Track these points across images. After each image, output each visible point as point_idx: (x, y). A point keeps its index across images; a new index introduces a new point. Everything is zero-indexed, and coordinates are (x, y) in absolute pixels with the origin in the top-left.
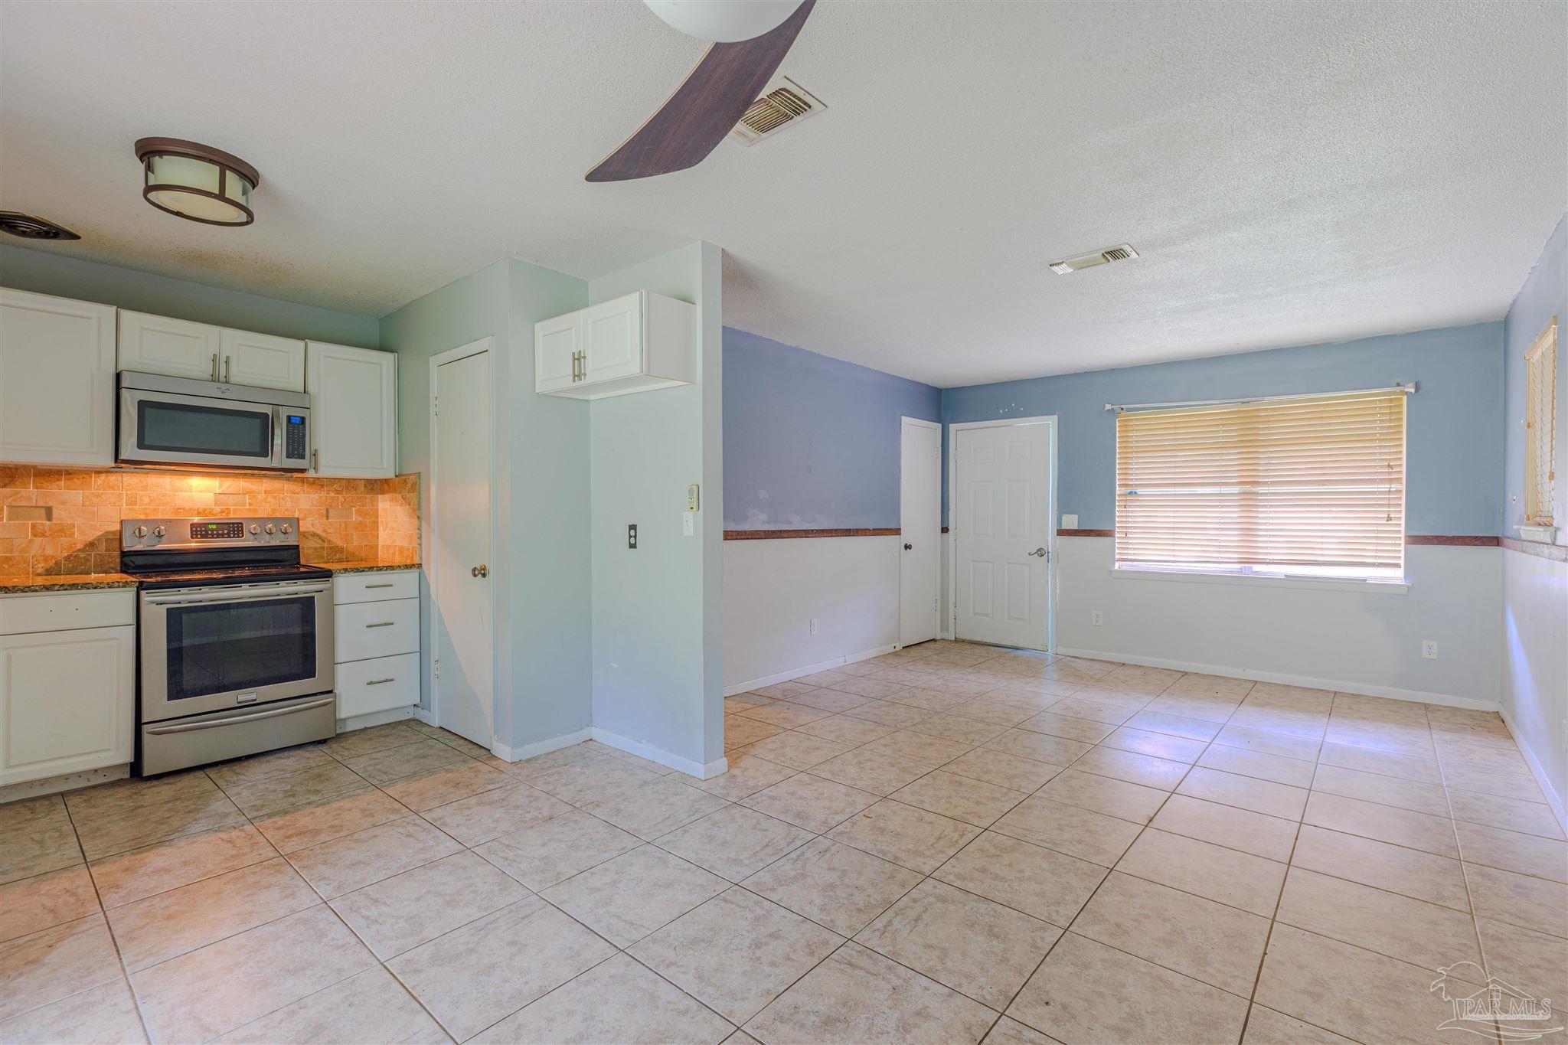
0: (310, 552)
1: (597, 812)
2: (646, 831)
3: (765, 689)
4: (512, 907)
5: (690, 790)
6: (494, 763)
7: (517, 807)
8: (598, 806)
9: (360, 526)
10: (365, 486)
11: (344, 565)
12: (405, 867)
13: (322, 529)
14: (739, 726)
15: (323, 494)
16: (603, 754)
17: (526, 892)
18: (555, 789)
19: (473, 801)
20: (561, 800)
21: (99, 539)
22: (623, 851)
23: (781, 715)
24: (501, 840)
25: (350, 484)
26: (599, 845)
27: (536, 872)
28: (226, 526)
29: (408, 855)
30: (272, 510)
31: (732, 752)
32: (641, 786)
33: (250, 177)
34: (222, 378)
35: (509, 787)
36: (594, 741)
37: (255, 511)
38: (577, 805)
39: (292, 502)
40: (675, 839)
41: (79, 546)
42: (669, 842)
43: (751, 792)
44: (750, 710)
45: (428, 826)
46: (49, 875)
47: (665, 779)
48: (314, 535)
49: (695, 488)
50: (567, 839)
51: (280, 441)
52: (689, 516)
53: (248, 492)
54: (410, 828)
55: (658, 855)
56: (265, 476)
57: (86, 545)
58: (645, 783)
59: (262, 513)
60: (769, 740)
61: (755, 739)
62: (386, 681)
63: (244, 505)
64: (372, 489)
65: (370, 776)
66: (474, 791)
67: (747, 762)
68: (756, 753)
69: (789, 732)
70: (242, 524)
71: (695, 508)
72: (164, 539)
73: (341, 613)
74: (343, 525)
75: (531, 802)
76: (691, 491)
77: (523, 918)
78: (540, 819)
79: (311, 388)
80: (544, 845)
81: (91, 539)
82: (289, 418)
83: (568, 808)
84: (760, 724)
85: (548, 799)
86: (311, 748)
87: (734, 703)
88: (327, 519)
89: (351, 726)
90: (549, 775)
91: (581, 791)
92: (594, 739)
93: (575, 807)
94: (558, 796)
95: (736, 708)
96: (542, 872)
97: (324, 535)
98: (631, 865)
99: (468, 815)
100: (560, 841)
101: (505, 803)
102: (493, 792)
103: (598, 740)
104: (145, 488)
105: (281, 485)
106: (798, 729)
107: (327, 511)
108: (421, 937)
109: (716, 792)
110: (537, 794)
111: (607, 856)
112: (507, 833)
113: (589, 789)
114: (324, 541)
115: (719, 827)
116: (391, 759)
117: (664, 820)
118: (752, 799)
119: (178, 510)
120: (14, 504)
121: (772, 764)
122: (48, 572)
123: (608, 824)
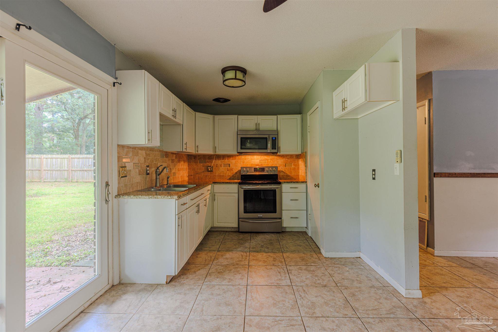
0: (281, 176)
1: (344, 292)
2: (361, 311)
3: (472, 258)
4: (291, 318)
5: (395, 299)
6: (319, 255)
7: (316, 276)
8: (346, 289)
9: (294, 169)
10: (296, 157)
11: (285, 181)
12: (271, 284)
13: (284, 170)
14: (442, 275)
15: (284, 159)
16: (362, 266)
17: (299, 314)
18: (334, 274)
19: (304, 267)
20: (333, 280)
21: (237, 172)
22: (345, 316)
23: (476, 277)
24: (304, 287)
25: (291, 156)
26: (337, 308)
27: (307, 307)
28: (261, 169)
29: (275, 279)
30: (272, 164)
31: (430, 288)
32: (371, 287)
33: (244, 71)
34: (258, 129)
35: (318, 267)
36: (361, 258)
37: (268, 165)
38: (338, 285)
39: (277, 162)
40: (373, 323)
41: (234, 173)
42: (369, 323)
43: (432, 316)
44: (454, 268)
45: (286, 271)
46: (211, 251)
47: (384, 288)
48: (282, 171)
49: (399, 152)
50: (326, 298)
51: (269, 145)
52: (397, 165)
53: (266, 160)
54: (281, 270)
55: (360, 327)
56: (270, 155)
57: (235, 173)
58: (373, 287)
59: (270, 165)
60: (460, 289)
61: (449, 285)
62: (296, 218)
63: (266, 163)
64: (297, 158)
65: (283, 247)
66: (307, 264)
67: (438, 297)
68: (447, 294)
69: (478, 290)
70: (264, 168)
71: (399, 161)
72: (249, 172)
73: (284, 195)
74: (290, 169)
75: (322, 276)
76: (397, 154)
77: (291, 325)
78: (321, 285)
79: (279, 129)
80: (316, 297)
81: (236, 172)
82: (272, 138)
83: (334, 284)
84: (457, 278)
85: (329, 277)
86: (275, 234)
87: (445, 260)
88: (286, 167)
89: (288, 230)
90: (335, 267)
91: (343, 279)
92: (361, 257)
93: (337, 285)
94: (333, 278)
95: (445, 264)
96: (309, 308)
97: (284, 171)
98: (345, 325)
99: (300, 272)
100: (323, 298)
101: (313, 273)
102: (313, 267)
103: (362, 258)
104: (246, 159)
105: (274, 157)
106: (486, 290)
107: (286, 164)
108: (259, 313)
109: (409, 307)
110: (326, 273)
111: (337, 314)
112: (307, 285)
113: (347, 279)
114: (285, 173)
115: (401, 329)
116: (291, 244)
117: (372, 310)
118: (430, 321)
119: (252, 164)
120: (224, 163)
121: (455, 305)
122: (230, 179)
123: (345, 299)
